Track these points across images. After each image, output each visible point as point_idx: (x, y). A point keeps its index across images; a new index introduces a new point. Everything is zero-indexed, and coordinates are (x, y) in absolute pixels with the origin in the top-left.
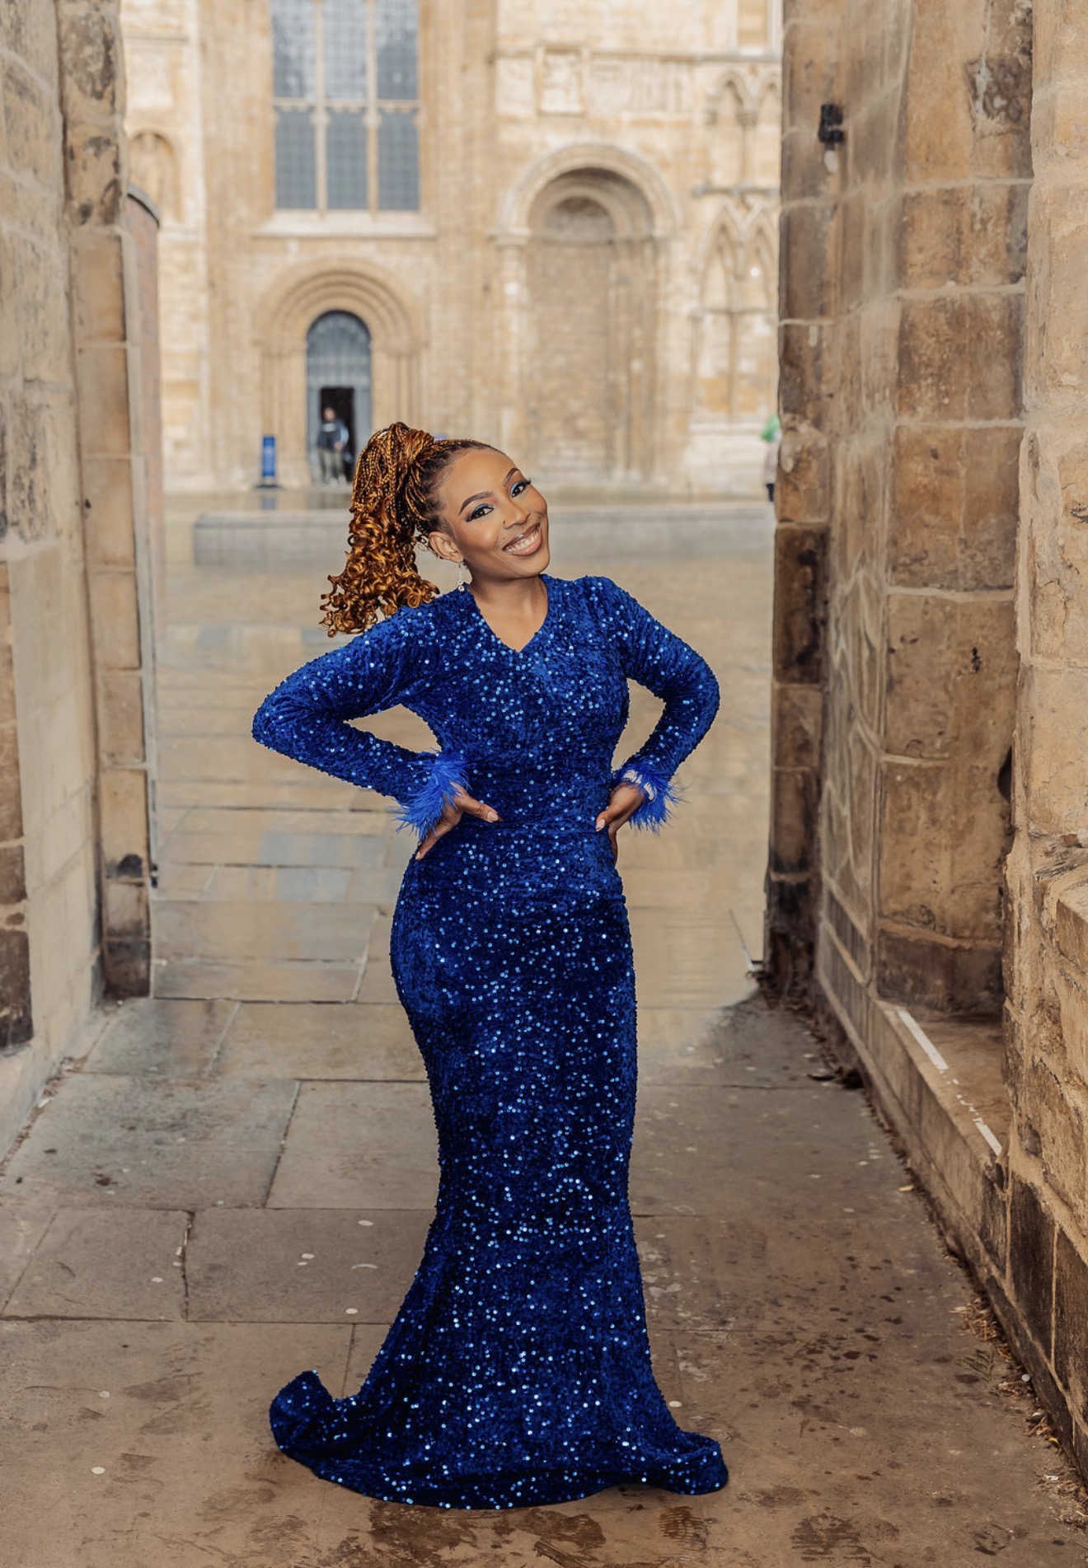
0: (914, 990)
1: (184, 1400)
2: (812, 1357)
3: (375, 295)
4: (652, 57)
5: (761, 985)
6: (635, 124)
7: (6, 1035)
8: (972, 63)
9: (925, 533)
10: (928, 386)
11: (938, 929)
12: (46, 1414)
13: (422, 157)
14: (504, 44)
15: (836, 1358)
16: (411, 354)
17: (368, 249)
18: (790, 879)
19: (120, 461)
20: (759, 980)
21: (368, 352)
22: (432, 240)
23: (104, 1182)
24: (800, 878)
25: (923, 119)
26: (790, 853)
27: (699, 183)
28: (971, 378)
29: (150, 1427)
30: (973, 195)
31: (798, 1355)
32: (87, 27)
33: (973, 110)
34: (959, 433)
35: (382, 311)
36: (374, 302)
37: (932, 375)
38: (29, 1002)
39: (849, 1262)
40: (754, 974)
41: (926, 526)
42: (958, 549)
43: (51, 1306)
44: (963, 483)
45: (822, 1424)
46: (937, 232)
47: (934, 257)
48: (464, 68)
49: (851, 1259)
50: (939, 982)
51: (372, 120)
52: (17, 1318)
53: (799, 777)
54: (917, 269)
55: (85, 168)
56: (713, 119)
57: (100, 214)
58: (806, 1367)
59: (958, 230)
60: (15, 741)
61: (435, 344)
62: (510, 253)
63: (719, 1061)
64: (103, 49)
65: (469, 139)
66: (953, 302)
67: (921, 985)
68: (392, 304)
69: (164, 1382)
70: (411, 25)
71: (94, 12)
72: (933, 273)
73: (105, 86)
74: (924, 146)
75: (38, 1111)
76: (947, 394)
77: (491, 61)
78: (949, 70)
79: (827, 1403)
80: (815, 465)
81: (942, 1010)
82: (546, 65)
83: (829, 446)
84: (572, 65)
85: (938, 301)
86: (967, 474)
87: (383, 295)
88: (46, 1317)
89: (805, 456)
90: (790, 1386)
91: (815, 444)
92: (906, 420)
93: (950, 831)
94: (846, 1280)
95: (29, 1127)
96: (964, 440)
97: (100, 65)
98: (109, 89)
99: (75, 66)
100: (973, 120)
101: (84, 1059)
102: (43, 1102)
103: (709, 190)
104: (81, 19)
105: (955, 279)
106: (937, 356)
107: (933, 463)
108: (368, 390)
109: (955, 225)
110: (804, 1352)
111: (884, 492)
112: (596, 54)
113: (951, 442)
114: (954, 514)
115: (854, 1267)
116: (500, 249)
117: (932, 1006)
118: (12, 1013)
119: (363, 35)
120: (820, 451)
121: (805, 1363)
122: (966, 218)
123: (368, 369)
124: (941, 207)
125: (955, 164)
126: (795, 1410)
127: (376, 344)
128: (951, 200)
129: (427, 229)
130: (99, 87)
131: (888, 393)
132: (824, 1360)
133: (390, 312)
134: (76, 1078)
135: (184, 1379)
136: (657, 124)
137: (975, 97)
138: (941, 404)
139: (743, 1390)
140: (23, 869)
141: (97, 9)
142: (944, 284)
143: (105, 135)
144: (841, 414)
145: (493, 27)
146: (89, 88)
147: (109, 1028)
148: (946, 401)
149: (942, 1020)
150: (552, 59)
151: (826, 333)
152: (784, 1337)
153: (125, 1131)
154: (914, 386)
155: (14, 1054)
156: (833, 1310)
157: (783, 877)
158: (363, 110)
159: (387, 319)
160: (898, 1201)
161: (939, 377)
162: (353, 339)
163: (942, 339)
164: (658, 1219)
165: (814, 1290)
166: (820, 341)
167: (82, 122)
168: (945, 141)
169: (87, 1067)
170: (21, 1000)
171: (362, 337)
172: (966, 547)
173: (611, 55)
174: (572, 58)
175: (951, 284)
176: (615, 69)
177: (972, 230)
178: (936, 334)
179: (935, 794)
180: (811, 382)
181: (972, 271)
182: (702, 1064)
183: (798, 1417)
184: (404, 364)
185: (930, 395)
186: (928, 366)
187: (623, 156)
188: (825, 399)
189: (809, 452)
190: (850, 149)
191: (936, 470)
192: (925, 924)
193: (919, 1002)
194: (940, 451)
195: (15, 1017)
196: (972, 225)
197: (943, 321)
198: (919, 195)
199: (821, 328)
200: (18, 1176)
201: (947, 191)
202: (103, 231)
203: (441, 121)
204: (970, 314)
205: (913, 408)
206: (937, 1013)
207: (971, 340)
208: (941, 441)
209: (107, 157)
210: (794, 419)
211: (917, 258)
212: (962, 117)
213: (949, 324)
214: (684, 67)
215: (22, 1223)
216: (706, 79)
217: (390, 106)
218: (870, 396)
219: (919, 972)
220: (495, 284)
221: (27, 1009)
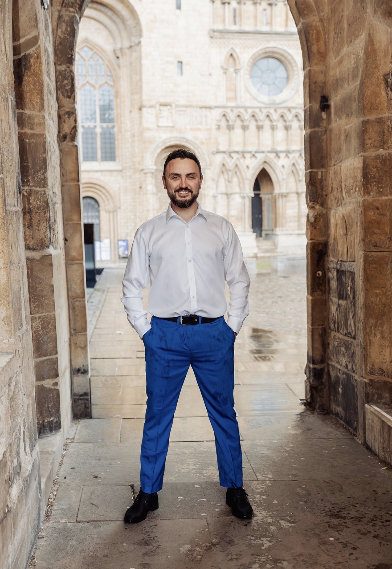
0: (378, 398)
1: (154, 545)
2: (374, 522)
3: (101, 191)
4: (197, 107)
5: (306, 407)
6: (191, 129)
7: (52, 427)
8: (386, 75)
9: (375, 236)
10: (374, 185)
11: (386, 376)
12: (106, 552)
13: (116, 142)
14: (145, 103)
15: (382, 522)
16: (114, 212)
17: (98, 175)
18: (318, 367)
19: (77, 224)
20: (305, 405)
21: (99, 211)
22: (121, 171)
23: (96, 477)
24: (322, 366)
25: (369, 94)
26: (318, 357)
27: (215, 149)
28: (390, 181)
29: (145, 554)
30: (388, 119)
31: (368, 522)
32: (65, 73)
33: (387, 91)
34: (386, 200)
35: (103, 196)
36: (100, 193)
37: (375, 181)
38: (60, 415)
39: (374, 492)
40: (302, 404)
41: (376, 234)
42: (387, 241)
43: (94, 517)
44: (388, 218)
45: (386, 543)
46: (375, 133)
47: (375, 141)
48: (131, 112)
49: (374, 491)
50: (387, 395)
51: (98, 130)
52: (83, 522)
53: (320, 330)
54: (369, 146)
55: (65, 122)
56: (219, 127)
57: (70, 138)
58: (373, 526)
59: (383, 131)
60: (55, 319)
61: (123, 208)
62: (149, 175)
63: (301, 431)
64: (71, 81)
65: (133, 136)
66: (382, 156)
67: (380, 397)
68: (107, 194)
69: (145, 540)
70: (112, 98)
71: (67, 69)
72: (374, 147)
73: (71, 94)
74: (369, 104)
75: (63, 456)
76: (381, 187)
77: (140, 109)
78: (378, 77)
79: (385, 536)
80: (322, 220)
81: (389, 405)
82: (160, 110)
83: (326, 213)
84: (169, 110)
85: (376, 156)
86: (390, 215)
87: (104, 191)
88: (93, 521)
89: (318, 216)
90: (370, 531)
91: (322, 212)
92: (367, 197)
93: (389, 340)
94: (376, 498)
95: (62, 461)
96: (388, 203)
97: (70, 87)
98: (73, 95)
99: (61, 87)
100: (387, 94)
101: (73, 438)
102: (64, 452)
103: (218, 152)
104: (63, 71)
105: (383, 148)
106: (377, 175)
107: (377, 212)
108: (99, 224)
109: (382, 129)
110: (370, 521)
111: (357, 224)
112: (177, 106)
113: (383, 204)
114: (386, 229)
115: (377, 493)
116: (145, 174)
117: (385, 404)
118: (54, 419)
119: (95, 101)
120: (324, 214)
121: (372, 524)
122: (386, 127)
123: (98, 217)
124: (377, 124)
125: (381, 109)
126: (375, 539)
127: (101, 208)
128: (380, 121)
129: (120, 168)
130: (69, 94)
131: (357, 189)
132: (378, 523)
133: (106, 197)
134: (72, 445)
135: (152, 538)
136: (199, 129)
137: (388, 86)
138: (379, 191)
139: (354, 533)
140: (57, 366)
141: (69, 68)
142: (379, 150)
143: (72, 110)
144: (332, 201)
145: (141, 98)
146: (66, 95)
147: (78, 428)
148: (381, 190)
149: (389, 408)
150: (162, 108)
151: (324, 174)
152: (361, 516)
153: (97, 461)
154: (369, 186)
155: (56, 434)
156: (375, 507)
157: (315, 366)
158: (95, 127)
159: (105, 199)
160: (383, 472)
161: (378, 182)
162: (93, 206)
163: (379, 169)
164: (300, 481)
165: (365, 501)
166: (322, 176)
167: (64, 106)
168: (377, 102)
169: (75, 441)
170: (57, 414)
171: (96, 206)
172: (391, 240)
173: (183, 106)
174: (169, 107)
175: (381, 150)
176: (184, 111)
177: (388, 131)
178: (377, 167)
179: (383, 328)
180: (319, 191)
181: (389, 145)
182: (295, 432)
183: (377, 541)
184: (111, 214)
185: (375, 188)
186: (374, 178)
187: (187, 141)
188: (324, 196)
189: (320, 215)
190: (333, 110)
191: (378, 214)
192: (381, 374)
193: (380, 403)
194: (380, 207)
195: (55, 420)
196: (388, 129)
197: (379, 162)
198: (368, 120)
199: (322, 172)
200: (65, 476)
201: (378, 118)
202: (70, 144)
203: (123, 130)
204: (388, 160)
205: (369, 193)
206: (387, 406)
207: (389, 168)
208: (380, 204)
209: (72, 119)
210: (313, 204)
211: (369, 142)
212: (383, 93)
213: (381, 163)
214: (208, 110)
215: (72, 491)
216: (216, 114)
217: (105, 125)
218: (348, 192)
219: (379, 392)
220: (144, 186)
221: (59, 417)
